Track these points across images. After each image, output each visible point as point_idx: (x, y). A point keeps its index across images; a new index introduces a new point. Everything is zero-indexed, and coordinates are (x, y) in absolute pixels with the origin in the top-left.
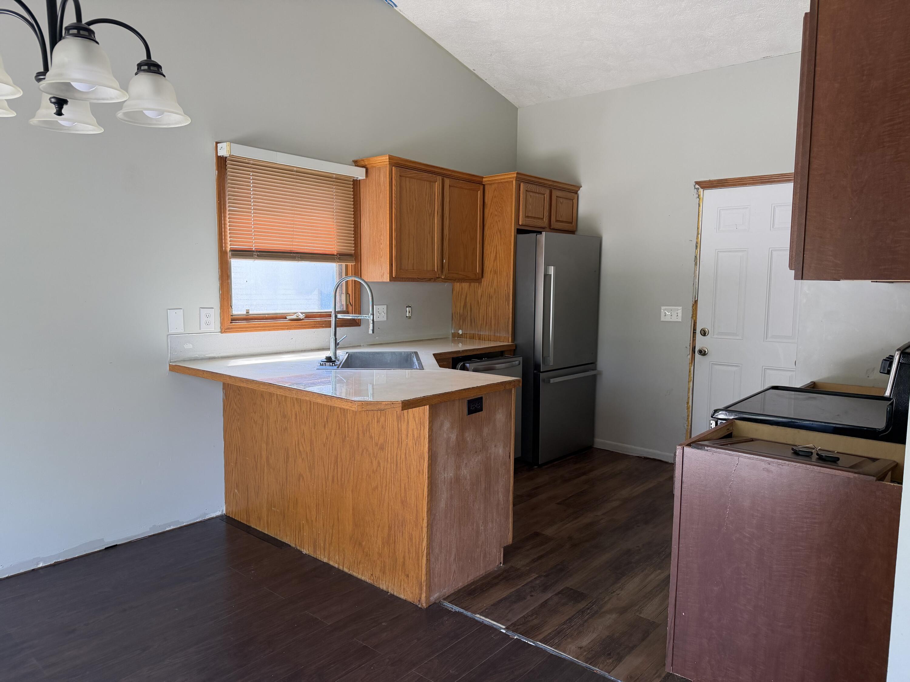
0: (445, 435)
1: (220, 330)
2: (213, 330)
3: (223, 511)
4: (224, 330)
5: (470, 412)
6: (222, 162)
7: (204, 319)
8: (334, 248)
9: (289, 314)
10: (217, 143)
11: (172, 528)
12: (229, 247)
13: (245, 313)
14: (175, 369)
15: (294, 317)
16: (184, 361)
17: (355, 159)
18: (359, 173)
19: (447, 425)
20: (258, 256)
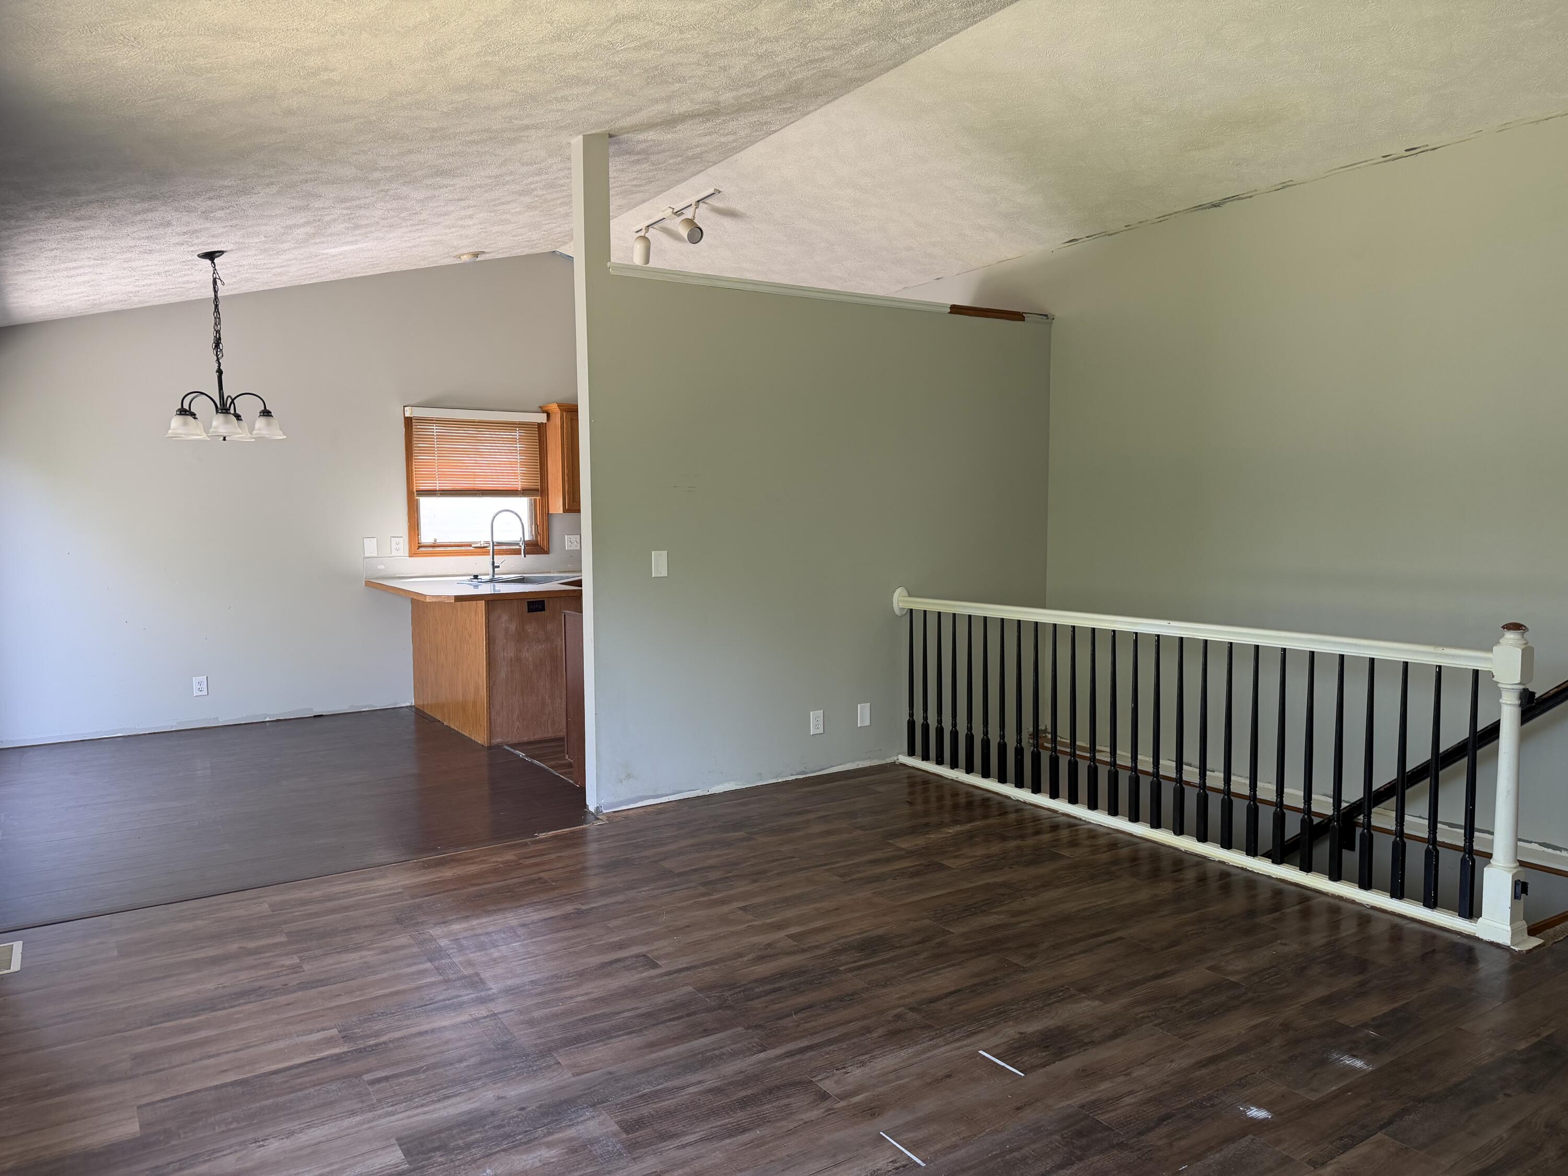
0: (503, 625)
1: (408, 555)
2: (402, 554)
3: (412, 703)
4: (412, 554)
5: (530, 610)
6: (408, 422)
7: (394, 546)
8: (519, 486)
9: (475, 543)
10: (404, 407)
11: (367, 709)
12: (415, 488)
13: (433, 541)
14: (369, 584)
15: (479, 545)
16: (377, 578)
17: (540, 405)
18: (542, 418)
19: (505, 617)
20: (441, 494)
